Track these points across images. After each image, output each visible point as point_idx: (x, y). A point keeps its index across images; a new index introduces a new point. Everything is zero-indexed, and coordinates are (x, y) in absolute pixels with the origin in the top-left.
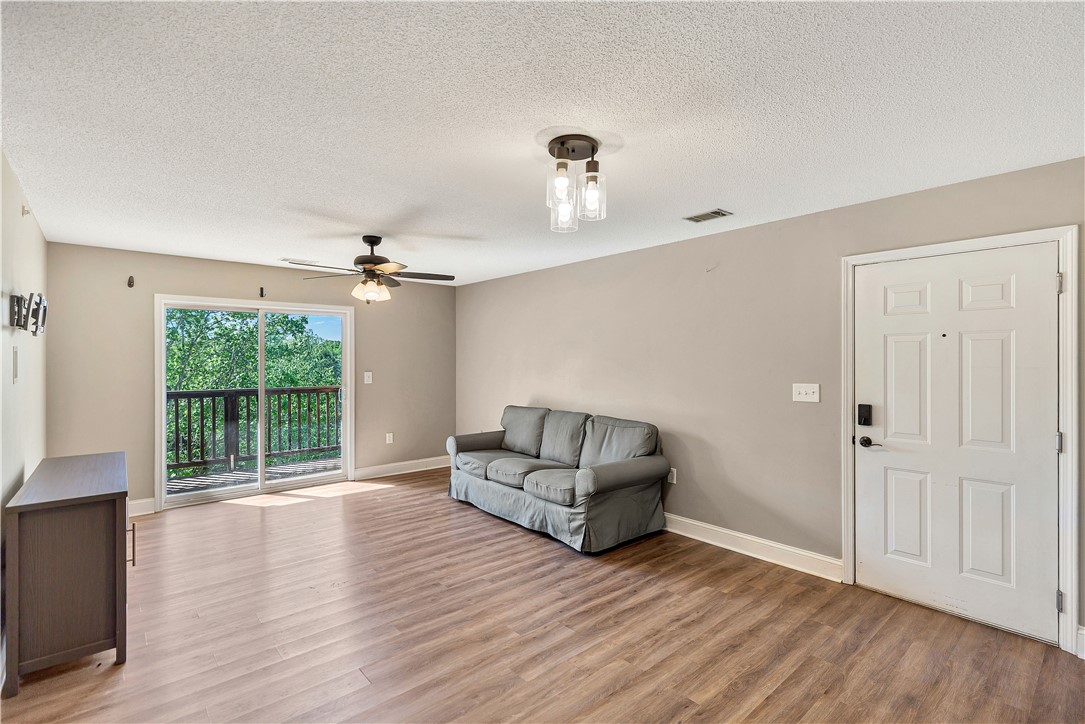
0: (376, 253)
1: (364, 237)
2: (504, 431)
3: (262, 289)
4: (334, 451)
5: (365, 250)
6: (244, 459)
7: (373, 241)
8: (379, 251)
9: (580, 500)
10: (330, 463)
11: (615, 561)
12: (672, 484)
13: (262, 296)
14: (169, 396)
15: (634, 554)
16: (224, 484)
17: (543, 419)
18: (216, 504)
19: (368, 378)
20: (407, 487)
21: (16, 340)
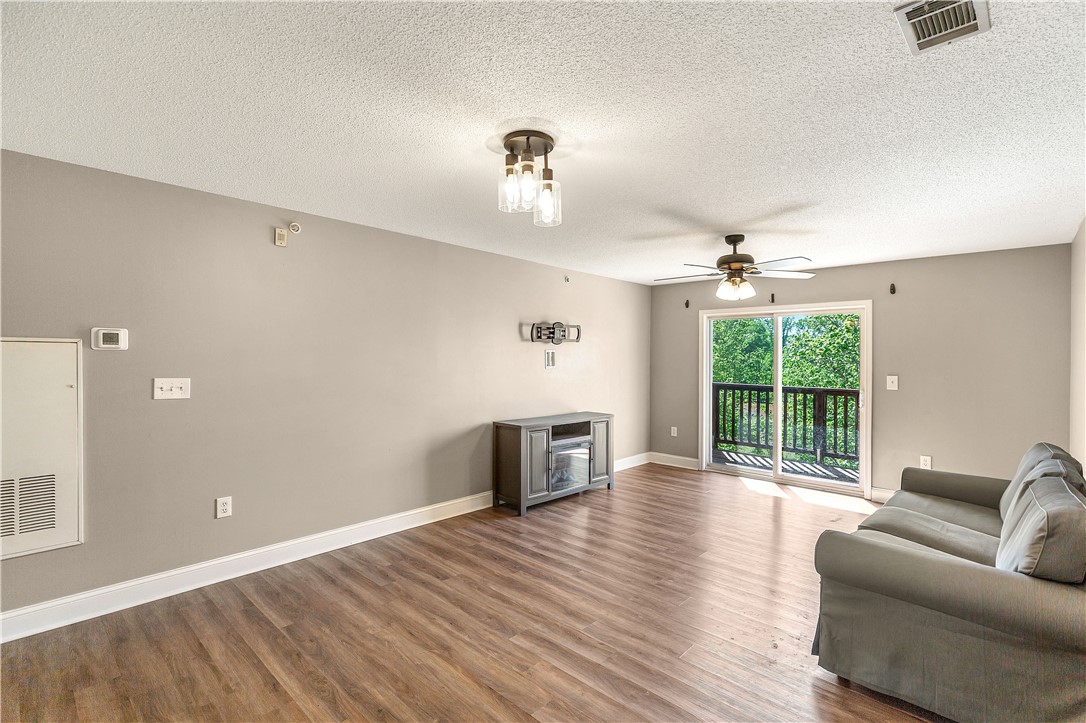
0: (739, 252)
1: (726, 237)
3: (773, 295)
5: (728, 250)
6: (830, 455)
7: (734, 240)
8: (742, 249)
13: (773, 301)
16: (747, 465)
18: (734, 477)
19: (892, 383)
21: (550, 347)
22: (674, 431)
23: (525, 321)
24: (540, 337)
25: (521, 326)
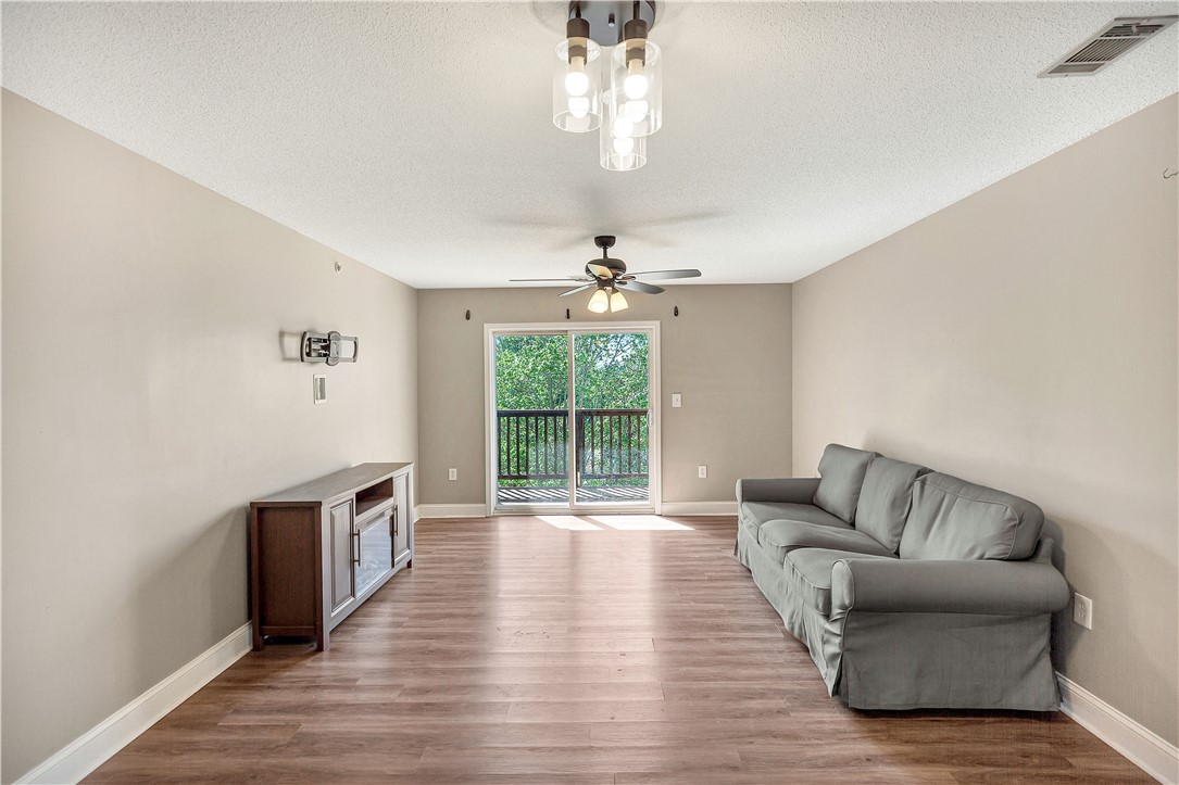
0: (609, 256)
1: (596, 238)
2: (820, 479)
3: (568, 310)
4: (642, 479)
5: (598, 253)
7: (605, 241)
8: (613, 252)
9: (836, 611)
10: (639, 491)
11: (891, 738)
12: (1083, 628)
13: (568, 317)
14: (500, 415)
15: (943, 740)
16: (540, 500)
17: (863, 469)
18: (531, 518)
19: (676, 400)
20: (706, 533)
21: (321, 369)
22: (453, 474)
23: (287, 328)
24: (308, 354)
25: (282, 334)
